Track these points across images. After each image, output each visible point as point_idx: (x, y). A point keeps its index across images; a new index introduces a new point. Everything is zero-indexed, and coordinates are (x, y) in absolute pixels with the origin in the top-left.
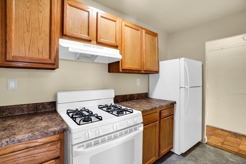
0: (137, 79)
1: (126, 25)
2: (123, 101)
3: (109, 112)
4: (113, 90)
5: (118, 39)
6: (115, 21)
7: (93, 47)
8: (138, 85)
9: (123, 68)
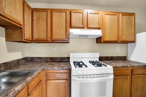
0: (117, 47)
1: (105, 14)
2: (106, 60)
3: (93, 65)
4: (99, 53)
5: (100, 24)
6: (98, 14)
7: (86, 30)
8: (117, 50)
9: (104, 40)
